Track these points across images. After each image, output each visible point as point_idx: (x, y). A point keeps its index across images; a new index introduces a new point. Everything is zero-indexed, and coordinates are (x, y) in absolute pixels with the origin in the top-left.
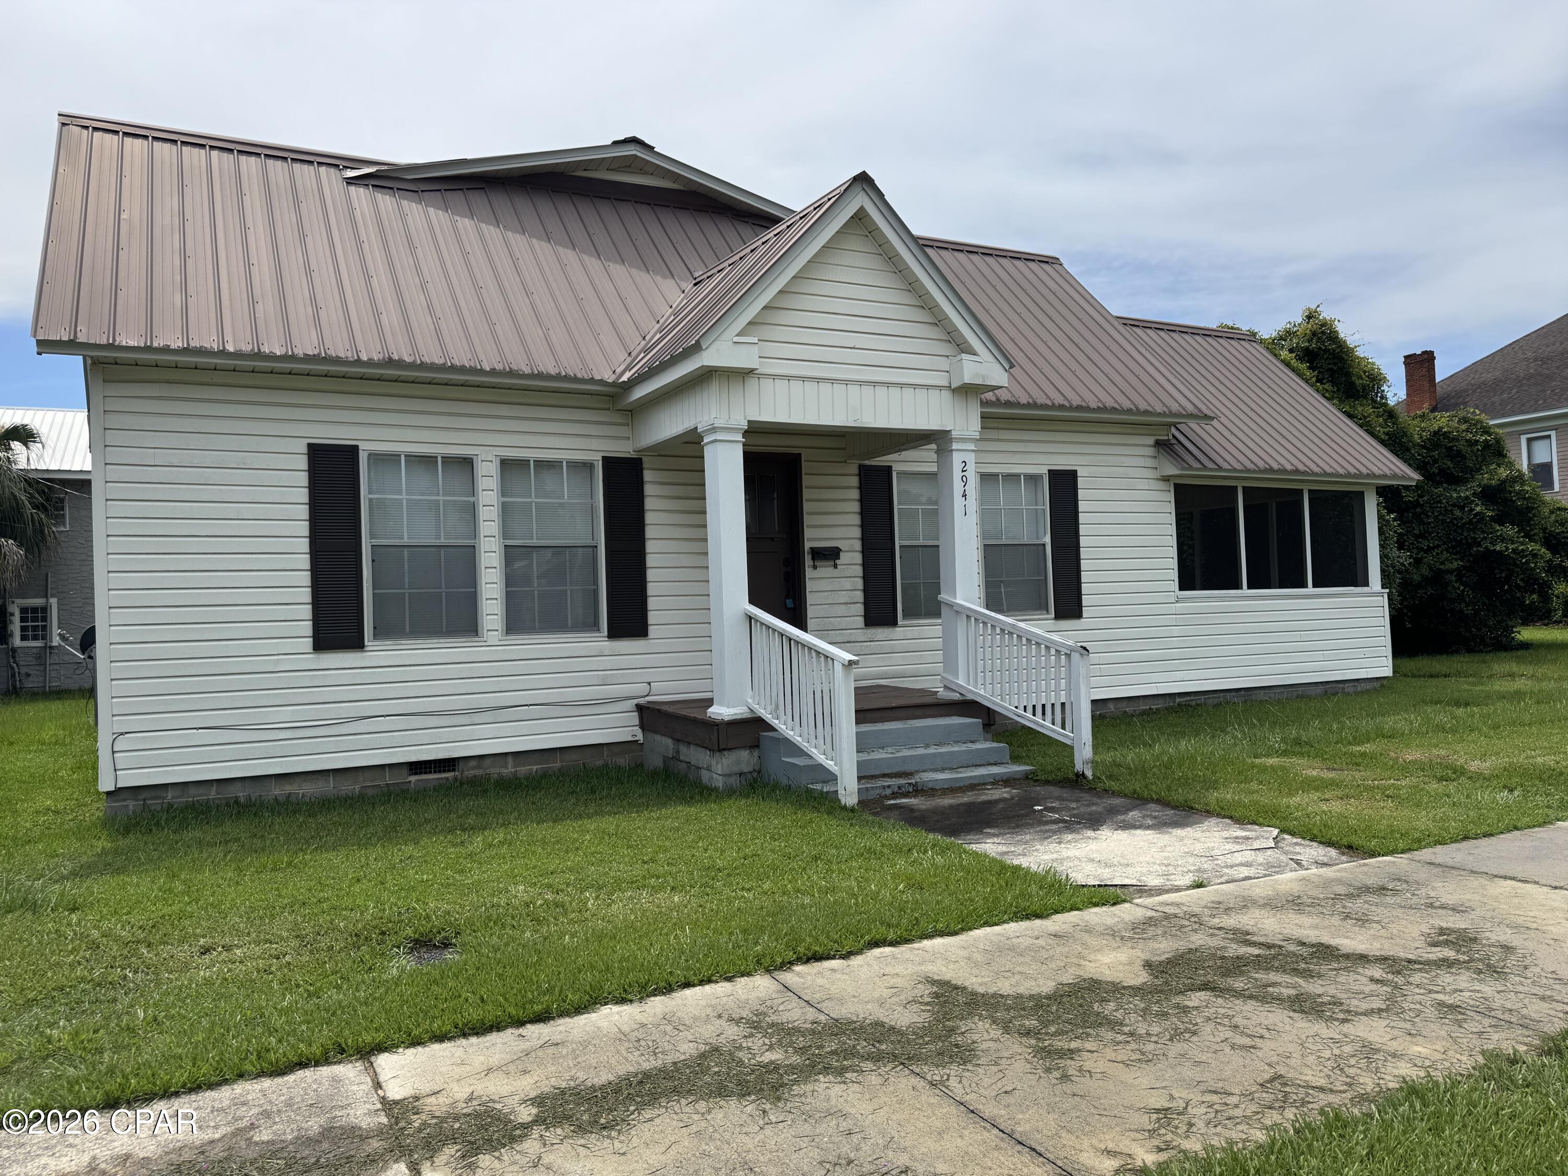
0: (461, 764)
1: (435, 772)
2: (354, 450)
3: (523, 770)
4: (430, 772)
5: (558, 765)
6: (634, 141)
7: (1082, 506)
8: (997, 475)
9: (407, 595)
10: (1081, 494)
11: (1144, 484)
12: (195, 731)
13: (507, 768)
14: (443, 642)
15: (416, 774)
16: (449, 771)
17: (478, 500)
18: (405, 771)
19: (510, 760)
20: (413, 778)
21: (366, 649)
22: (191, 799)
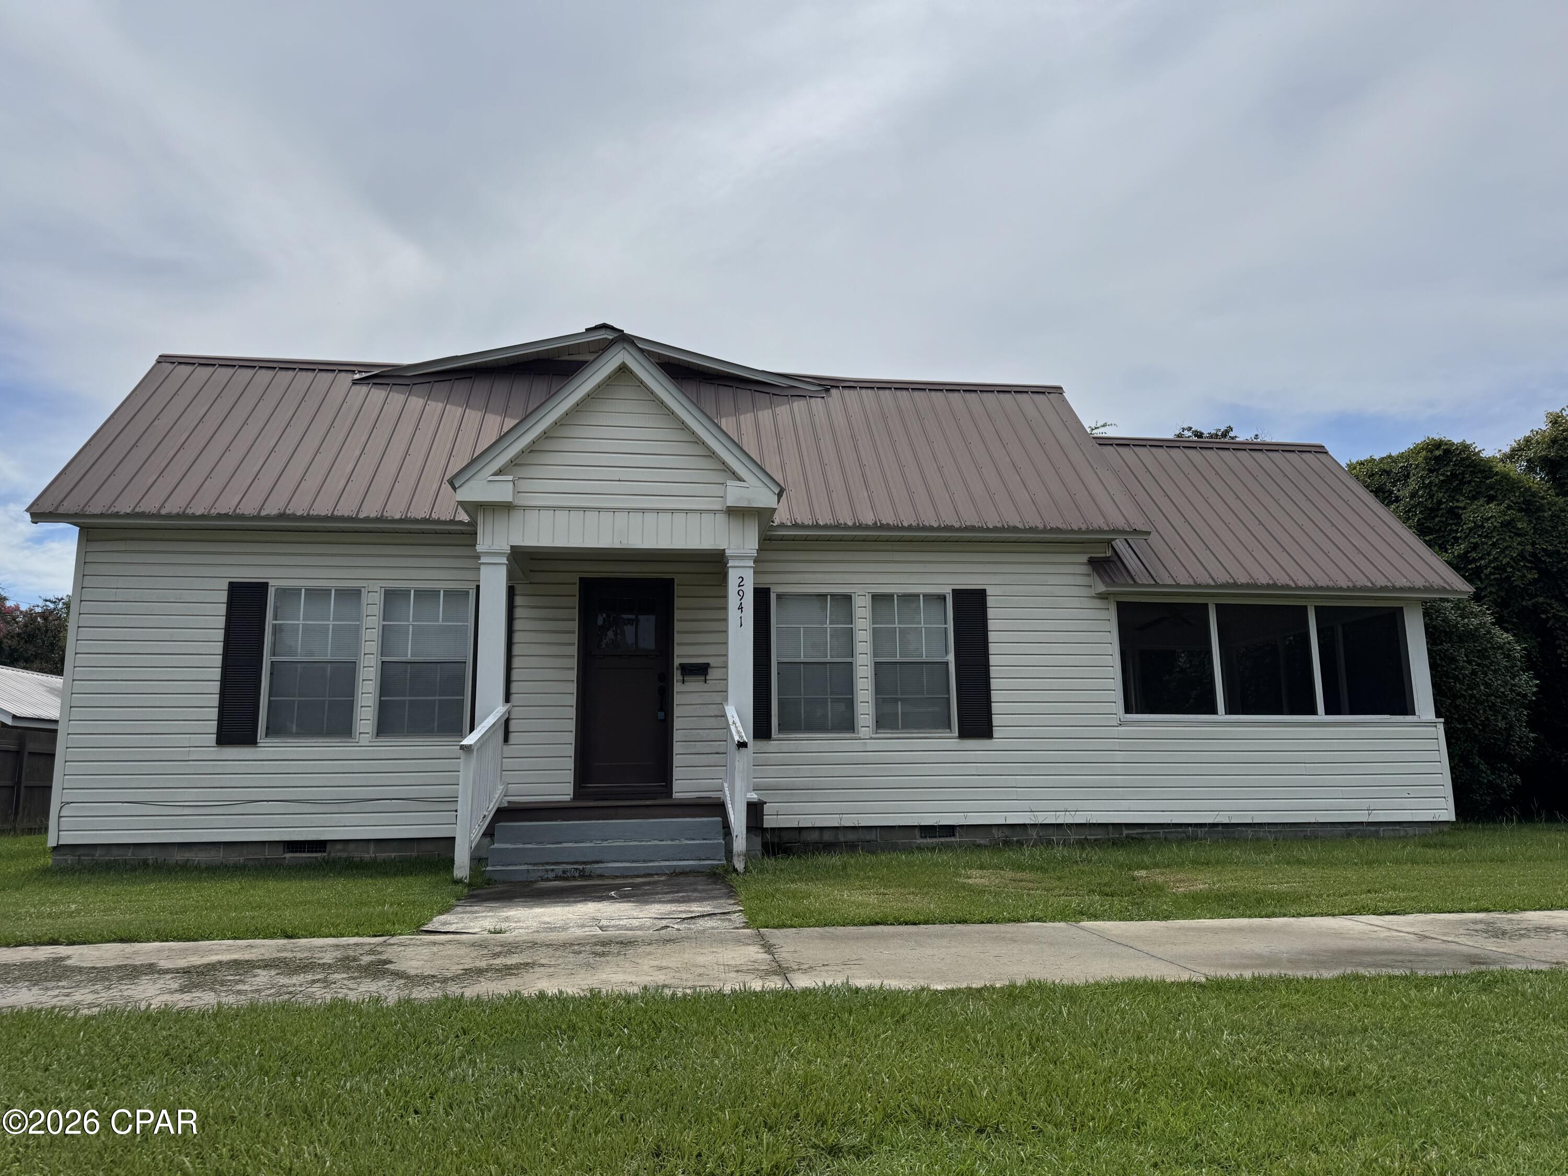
0: (328, 847)
1: (308, 852)
2: (266, 585)
3: (382, 856)
4: (304, 852)
5: (415, 854)
6: (604, 327)
7: (992, 624)
8: (892, 596)
9: (297, 702)
10: (991, 613)
11: (1076, 603)
12: (121, 804)
13: (369, 853)
14: (320, 741)
15: (292, 852)
16: (320, 851)
17: (362, 624)
18: (281, 849)
19: (372, 846)
20: (288, 855)
21: (259, 745)
22: (113, 858)
